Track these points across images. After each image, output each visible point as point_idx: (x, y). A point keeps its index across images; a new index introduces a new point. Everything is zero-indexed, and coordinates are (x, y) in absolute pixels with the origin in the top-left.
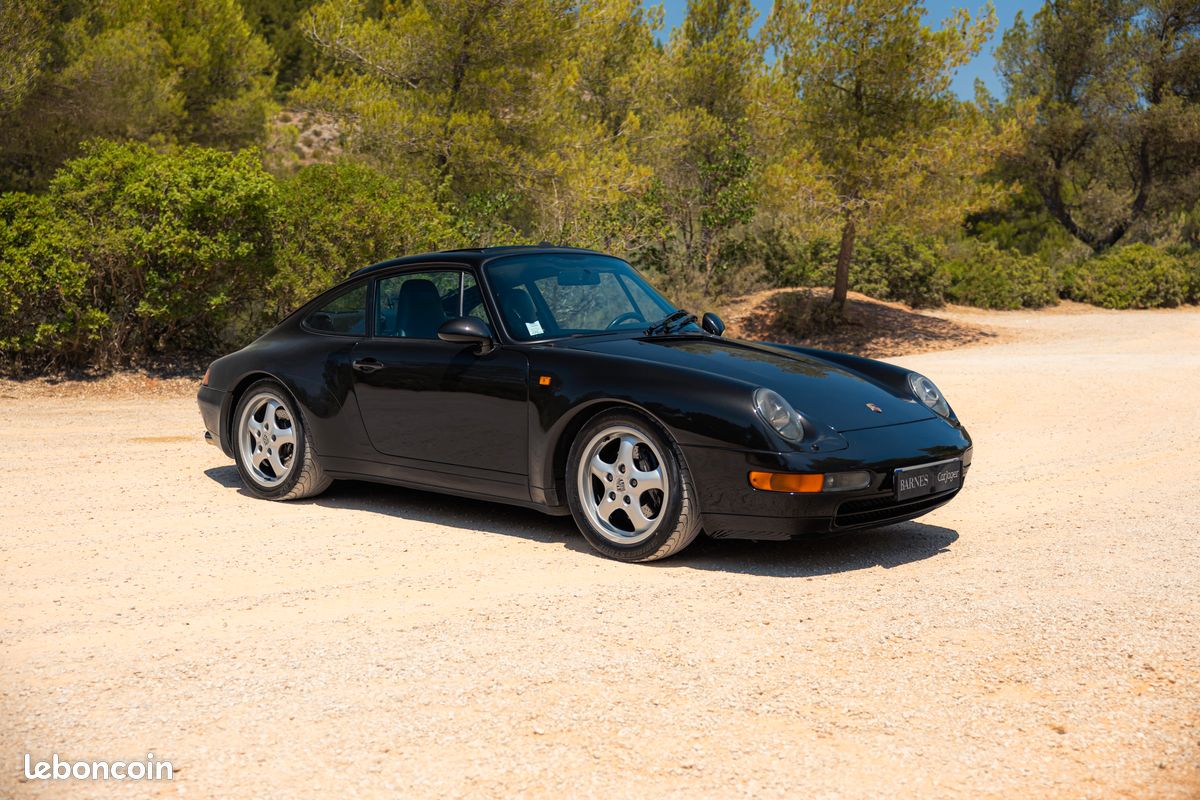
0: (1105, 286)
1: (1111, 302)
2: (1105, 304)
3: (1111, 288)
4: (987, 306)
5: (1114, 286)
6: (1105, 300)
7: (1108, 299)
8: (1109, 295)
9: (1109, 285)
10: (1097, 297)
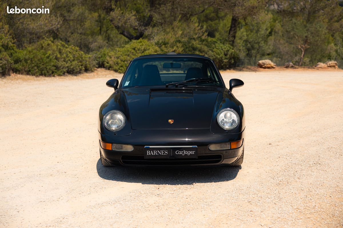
0: (120, 62)
1: (121, 70)
2: (119, 71)
3: (122, 62)
4: (38, 74)
5: (124, 61)
6: (119, 69)
7: (121, 68)
8: (122, 66)
9: (122, 61)
10: (116, 68)
